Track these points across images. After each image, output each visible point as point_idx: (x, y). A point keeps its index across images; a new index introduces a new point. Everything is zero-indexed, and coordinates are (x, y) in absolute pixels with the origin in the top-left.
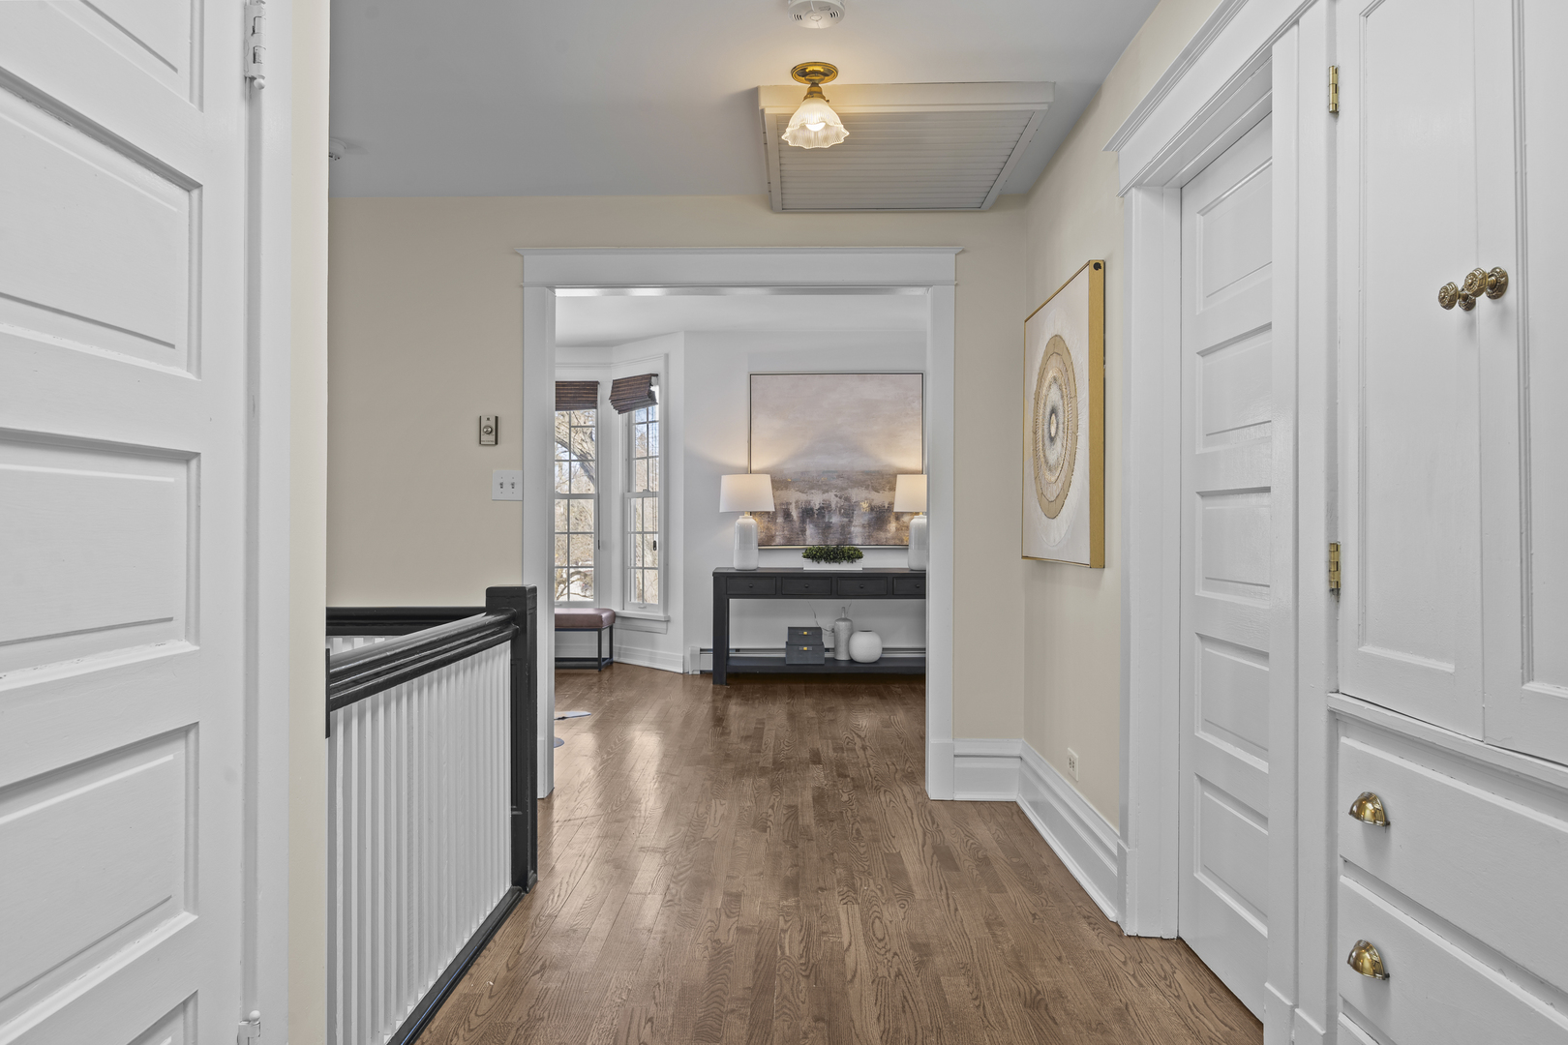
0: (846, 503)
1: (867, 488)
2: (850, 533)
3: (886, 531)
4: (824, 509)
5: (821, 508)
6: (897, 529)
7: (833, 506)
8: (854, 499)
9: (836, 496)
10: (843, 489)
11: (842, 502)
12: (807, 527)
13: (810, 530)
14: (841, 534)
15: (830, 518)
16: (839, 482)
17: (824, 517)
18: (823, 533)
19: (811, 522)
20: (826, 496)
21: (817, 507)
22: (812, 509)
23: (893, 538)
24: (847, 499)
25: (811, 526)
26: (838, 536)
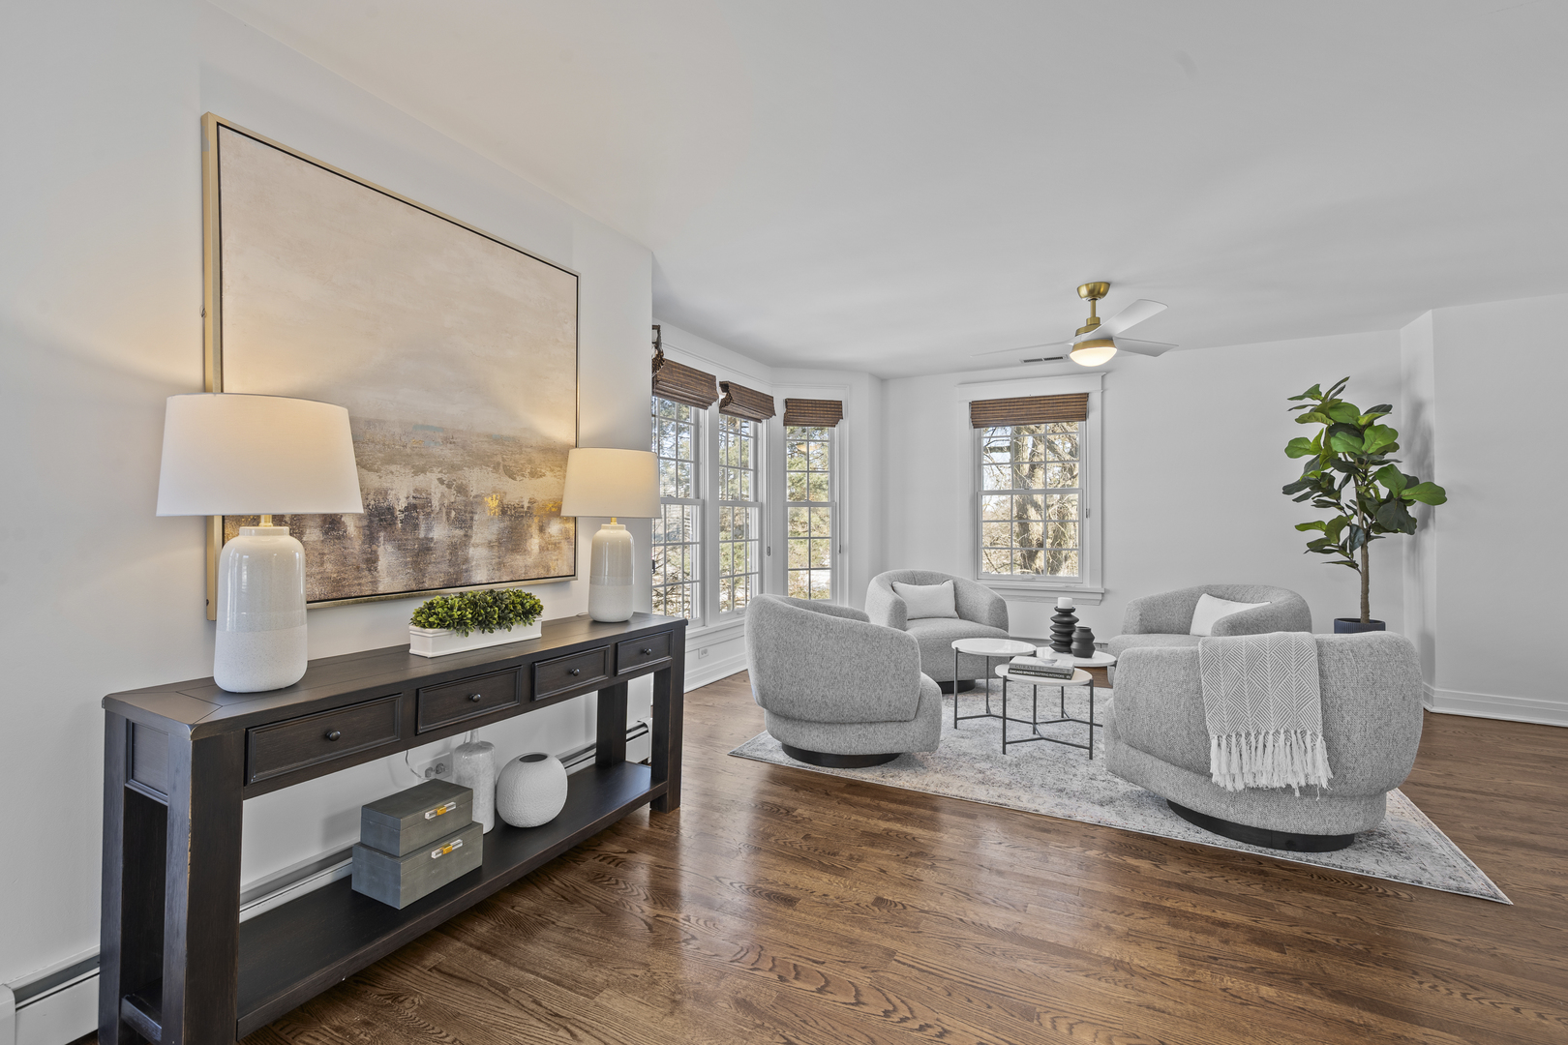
0: (461, 498)
1: (496, 467)
2: (466, 561)
3: (525, 552)
4: (417, 508)
5: (411, 508)
6: (542, 549)
7: (435, 503)
8: (474, 490)
9: (441, 481)
10: (453, 468)
11: (452, 496)
12: (381, 551)
13: (387, 556)
14: (452, 563)
15: (429, 529)
16: (446, 453)
17: (416, 527)
18: (415, 564)
19: (388, 540)
20: (421, 481)
21: (402, 504)
22: (390, 510)
23: (536, 566)
24: (462, 490)
25: (390, 548)
26: (444, 567)
